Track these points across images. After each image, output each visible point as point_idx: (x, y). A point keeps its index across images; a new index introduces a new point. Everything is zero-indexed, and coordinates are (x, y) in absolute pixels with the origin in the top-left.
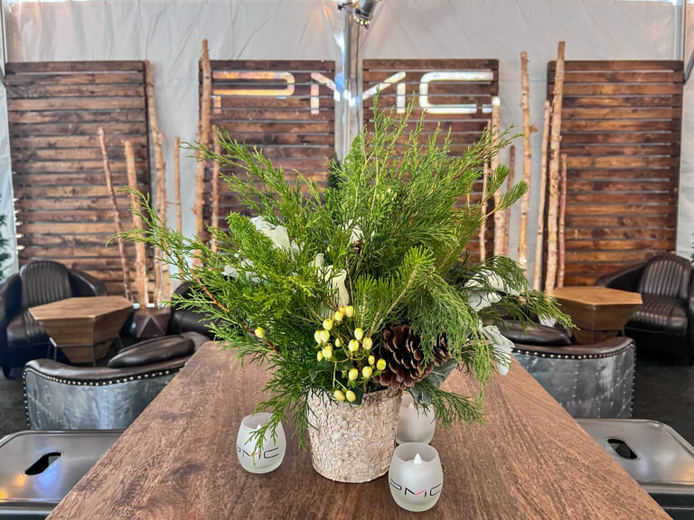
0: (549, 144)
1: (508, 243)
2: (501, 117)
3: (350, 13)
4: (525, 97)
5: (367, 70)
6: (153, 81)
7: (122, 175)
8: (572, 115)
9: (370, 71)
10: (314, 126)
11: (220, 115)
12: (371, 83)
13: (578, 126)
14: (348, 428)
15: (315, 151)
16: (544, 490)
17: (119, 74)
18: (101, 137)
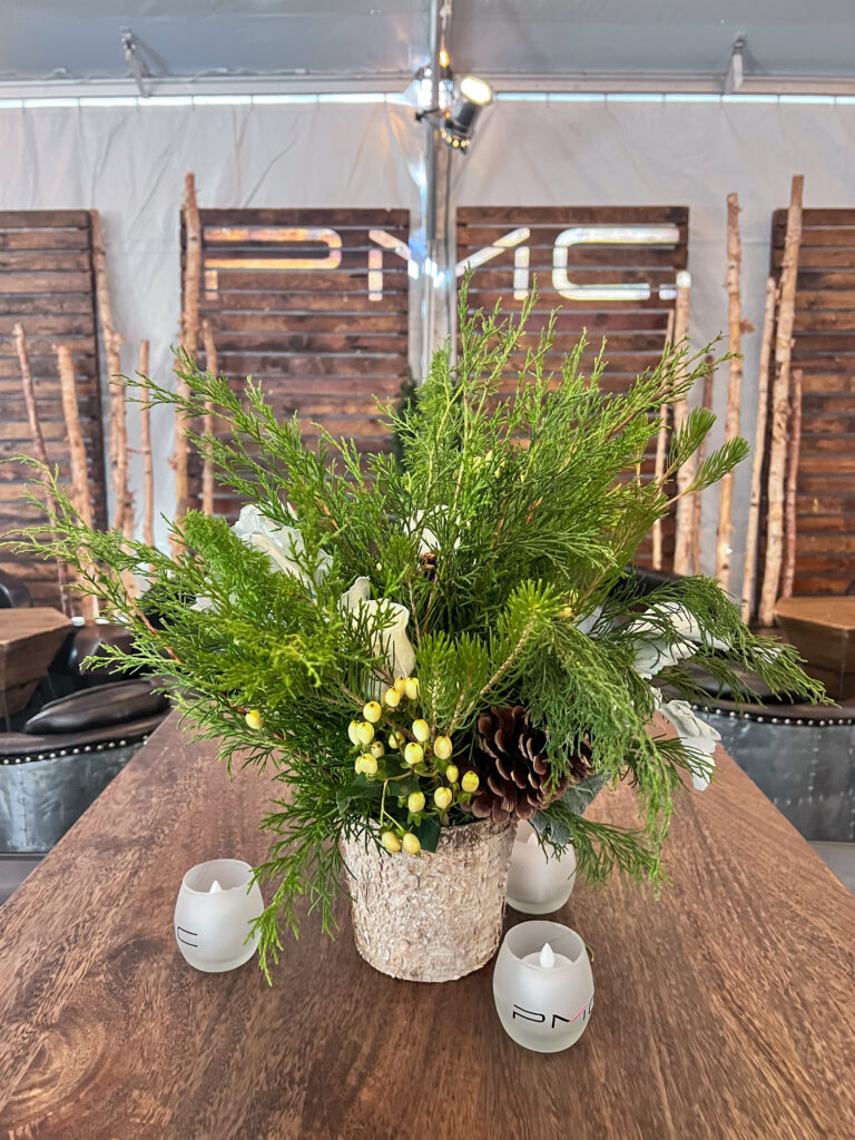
0: (773, 353)
1: (699, 521)
2: (690, 306)
3: (435, 126)
4: (733, 272)
5: (464, 225)
6: (107, 245)
7: (55, 403)
8: (813, 303)
9: (470, 226)
10: (373, 320)
11: (215, 302)
12: (471, 248)
13: (823, 322)
14: (418, 889)
15: (375, 364)
16: (771, 1002)
17: (48, 233)
18: (19, 341)
